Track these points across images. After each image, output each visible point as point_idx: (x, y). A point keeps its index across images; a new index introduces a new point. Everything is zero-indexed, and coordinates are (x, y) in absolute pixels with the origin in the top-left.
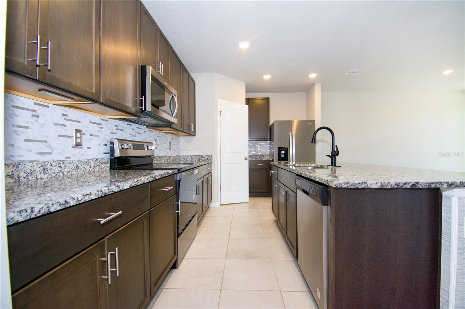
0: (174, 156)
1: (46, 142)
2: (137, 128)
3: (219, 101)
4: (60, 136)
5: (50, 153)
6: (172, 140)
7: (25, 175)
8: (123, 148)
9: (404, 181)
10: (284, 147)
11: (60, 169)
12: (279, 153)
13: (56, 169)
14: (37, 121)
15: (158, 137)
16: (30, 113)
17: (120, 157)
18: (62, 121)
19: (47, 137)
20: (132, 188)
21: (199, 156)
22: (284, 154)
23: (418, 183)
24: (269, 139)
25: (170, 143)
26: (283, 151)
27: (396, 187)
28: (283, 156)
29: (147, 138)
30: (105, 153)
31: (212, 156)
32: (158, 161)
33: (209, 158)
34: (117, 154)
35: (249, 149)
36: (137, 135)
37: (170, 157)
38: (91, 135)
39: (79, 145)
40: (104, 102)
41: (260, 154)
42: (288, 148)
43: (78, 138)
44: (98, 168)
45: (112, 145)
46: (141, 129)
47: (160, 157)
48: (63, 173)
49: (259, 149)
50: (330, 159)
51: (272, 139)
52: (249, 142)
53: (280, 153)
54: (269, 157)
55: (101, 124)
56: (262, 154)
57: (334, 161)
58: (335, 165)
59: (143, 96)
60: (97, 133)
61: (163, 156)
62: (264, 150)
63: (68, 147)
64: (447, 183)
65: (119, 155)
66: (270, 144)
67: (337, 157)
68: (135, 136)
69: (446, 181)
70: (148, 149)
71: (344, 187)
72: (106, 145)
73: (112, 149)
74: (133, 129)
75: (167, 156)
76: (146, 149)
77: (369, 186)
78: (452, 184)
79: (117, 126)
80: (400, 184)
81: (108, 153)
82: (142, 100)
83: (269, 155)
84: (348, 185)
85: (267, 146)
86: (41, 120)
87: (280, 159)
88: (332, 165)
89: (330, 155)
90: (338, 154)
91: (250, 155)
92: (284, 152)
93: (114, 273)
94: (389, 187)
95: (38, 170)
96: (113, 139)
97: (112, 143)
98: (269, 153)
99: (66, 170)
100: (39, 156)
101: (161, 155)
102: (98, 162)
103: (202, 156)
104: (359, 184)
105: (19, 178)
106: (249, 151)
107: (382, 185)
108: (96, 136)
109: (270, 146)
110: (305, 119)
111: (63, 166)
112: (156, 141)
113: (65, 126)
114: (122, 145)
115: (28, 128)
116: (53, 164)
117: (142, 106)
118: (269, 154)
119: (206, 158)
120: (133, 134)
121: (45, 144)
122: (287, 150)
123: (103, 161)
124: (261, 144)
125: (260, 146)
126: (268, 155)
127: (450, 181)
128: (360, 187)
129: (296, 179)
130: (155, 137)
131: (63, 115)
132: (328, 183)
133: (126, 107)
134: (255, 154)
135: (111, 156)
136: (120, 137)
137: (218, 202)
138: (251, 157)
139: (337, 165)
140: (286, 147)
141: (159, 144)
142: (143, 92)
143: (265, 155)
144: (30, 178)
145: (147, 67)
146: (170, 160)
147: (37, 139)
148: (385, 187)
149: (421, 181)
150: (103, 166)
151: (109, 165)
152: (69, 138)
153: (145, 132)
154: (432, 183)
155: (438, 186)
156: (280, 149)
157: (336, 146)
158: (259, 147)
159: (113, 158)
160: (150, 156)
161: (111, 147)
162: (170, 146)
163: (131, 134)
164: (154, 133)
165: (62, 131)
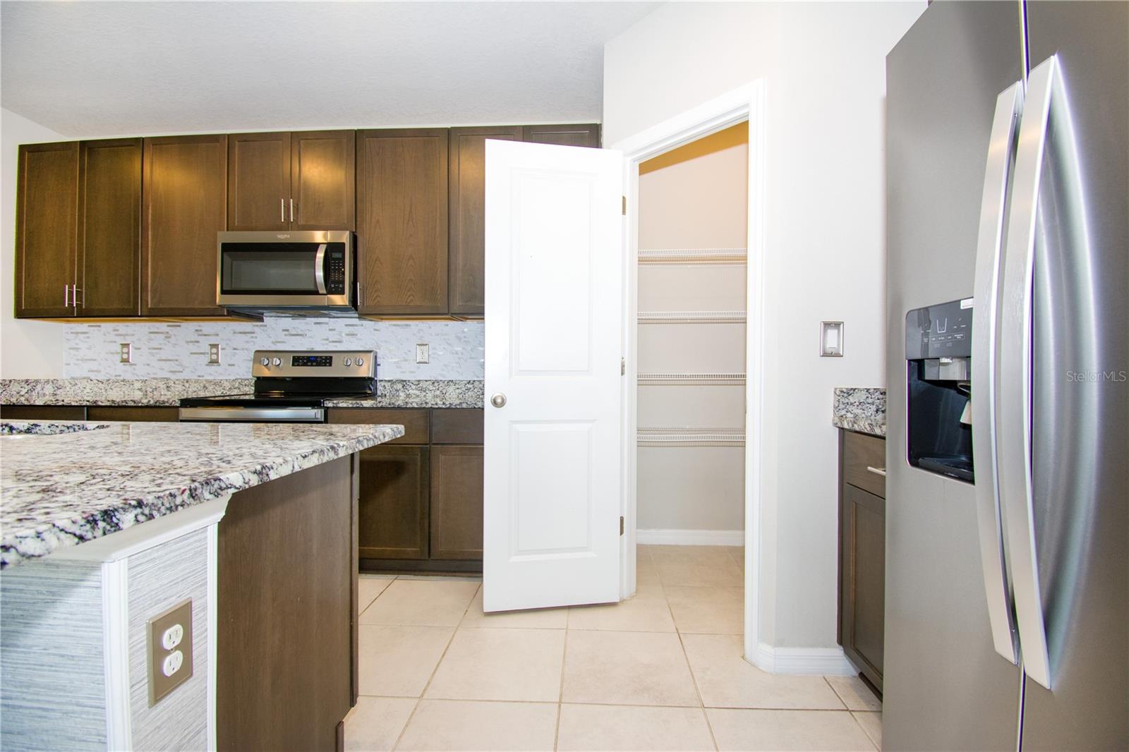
1: (177, 360)
4: (192, 353)
5: (182, 372)
7: (151, 390)
11: (184, 388)
13: (180, 388)
14: (169, 342)
16: (162, 336)
18: (195, 337)
19: (178, 355)
29: (384, 342)
39: (214, 362)
43: (215, 354)
48: (187, 393)
55: (253, 333)
63: (201, 365)
79: (287, 331)
86: (173, 340)
95: (162, 386)
99: (190, 389)
100: (171, 374)
102: (237, 383)
105: (146, 391)
111: (187, 385)
113: (198, 342)
115: (161, 349)
116: (177, 382)
120: (333, 339)
121: (176, 363)
131: (197, 331)
144: (155, 393)
147: (170, 358)
152: (202, 355)
163: (326, 339)
164: (414, 328)
165: (194, 348)
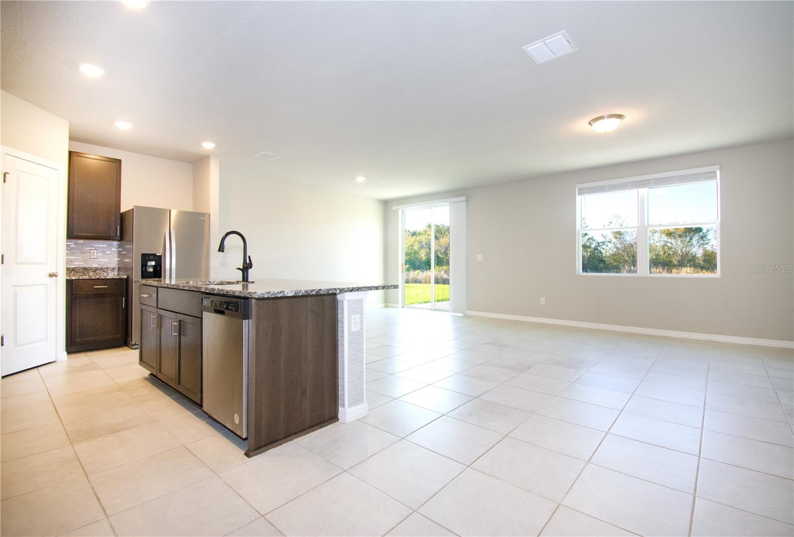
9: (311, 289)
10: (155, 255)
12: (144, 265)
22: (155, 267)
23: (320, 290)
24: (119, 238)
26: (152, 261)
27: (305, 294)
28: (151, 270)
35: (67, 256)
41: (96, 266)
42: (161, 256)
49: (94, 256)
50: (241, 272)
51: (126, 238)
52: (67, 242)
53: (146, 265)
54: (116, 272)
56: (100, 267)
57: (245, 275)
58: (247, 281)
62: (104, 258)
64: (339, 289)
66: (119, 246)
67: (250, 270)
69: (339, 287)
71: (265, 297)
77: (286, 294)
78: (342, 290)
80: (308, 291)
83: (117, 269)
84: (269, 295)
85: (113, 251)
87: (145, 275)
88: (243, 280)
89: (242, 268)
90: (251, 267)
91: (70, 268)
92: (153, 263)
94: (300, 295)
98: (118, 264)
104: (278, 293)
106: (67, 259)
107: (295, 293)
109: (119, 252)
110: (191, 210)
118: (116, 266)
122: (159, 260)
124: (99, 247)
125: (96, 251)
126: (114, 269)
127: (341, 287)
128: (279, 296)
129: (202, 298)
132: (250, 295)
134: (81, 266)
138: (72, 273)
139: (249, 281)
140: (157, 254)
143: (107, 268)
148: (297, 295)
149: (322, 289)
154: (330, 290)
155: (334, 292)
156: (146, 258)
157: (249, 257)
158: (94, 253)
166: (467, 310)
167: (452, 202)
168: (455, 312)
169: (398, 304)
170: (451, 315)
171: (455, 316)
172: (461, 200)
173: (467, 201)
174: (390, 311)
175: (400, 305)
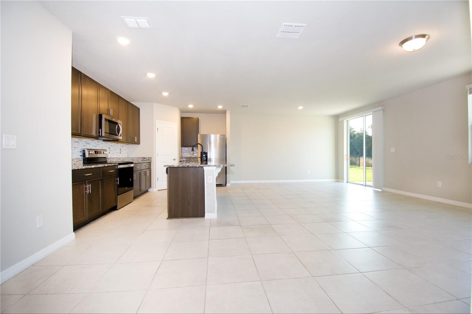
0: (124, 158)
2: (98, 142)
3: (157, 121)
6: (122, 147)
8: (89, 153)
10: (205, 152)
12: (201, 156)
15: (111, 146)
17: (88, 158)
20: (95, 168)
21: (143, 158)
25: (120, 149)
28: (204, 158)
29: (104, 147)
30: (81, 156)
31: (151, 158)
32: (110, 160)
33: (149, 159)
34: (87, 156)
36: (97, 146)
37: (120, 158)
38: (75, 148)
40: (83, 135)
41: (193, 156)
44: (78, 162)
45: (84, 152)
46: (100, 142)
47: (112, 158)
55: (79, 142)
59: (100, 129)
60: (77, 146)
61: (115, 157)
62: (196, 154)
65: (88, 157)
68: (96, 147)
70: (104, 154)
72: (81, 152)
73: (84, 154)
74: (95, 143)
75: (117, 157)
76: (102, 153)
77: (174, 166)
79: (86, 142)
81: (82, 156)
82: (100, 131)
91: (186, 157)
93: (89, 192)
96: (84, 149)
97: (84, 151)
101: (113, 157)
102: (78, 160)
103: (144, 158)
108: (77, 148)
112: (109, 149)
114: (89, 152)
117: (100, 134)
119: (147, 159)
120: (95, 145)
122: (206, 154)
123: (80, 159)
130: (109, 146)
133: (93, 135)
134: (189, 157)
135: (83, 157)
136: (88, 147)
137: (156, 188)
141: (111, 150)
142: (100, 127)
143: (197, 157)
145: (103, 115)
146: (120, 160)
150: (80, 162)
151: (82, 162)
153: (102, 144)
156: (202, 153)
159: (84, 158)
160: (105, 158)
161: (83, 153)
162: (120, 151)
163: (94, 146)
164: (108, 144)
166: (383, 187)
167: (374, 112)
168: (375, 188)
169: (344, 180)
170: (373, 190)
171: (376, 191)
172: (379, 109)
173: (383, 110)
174: (339, 184)
175: (345, 181)
